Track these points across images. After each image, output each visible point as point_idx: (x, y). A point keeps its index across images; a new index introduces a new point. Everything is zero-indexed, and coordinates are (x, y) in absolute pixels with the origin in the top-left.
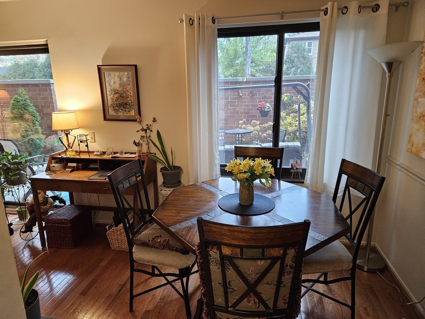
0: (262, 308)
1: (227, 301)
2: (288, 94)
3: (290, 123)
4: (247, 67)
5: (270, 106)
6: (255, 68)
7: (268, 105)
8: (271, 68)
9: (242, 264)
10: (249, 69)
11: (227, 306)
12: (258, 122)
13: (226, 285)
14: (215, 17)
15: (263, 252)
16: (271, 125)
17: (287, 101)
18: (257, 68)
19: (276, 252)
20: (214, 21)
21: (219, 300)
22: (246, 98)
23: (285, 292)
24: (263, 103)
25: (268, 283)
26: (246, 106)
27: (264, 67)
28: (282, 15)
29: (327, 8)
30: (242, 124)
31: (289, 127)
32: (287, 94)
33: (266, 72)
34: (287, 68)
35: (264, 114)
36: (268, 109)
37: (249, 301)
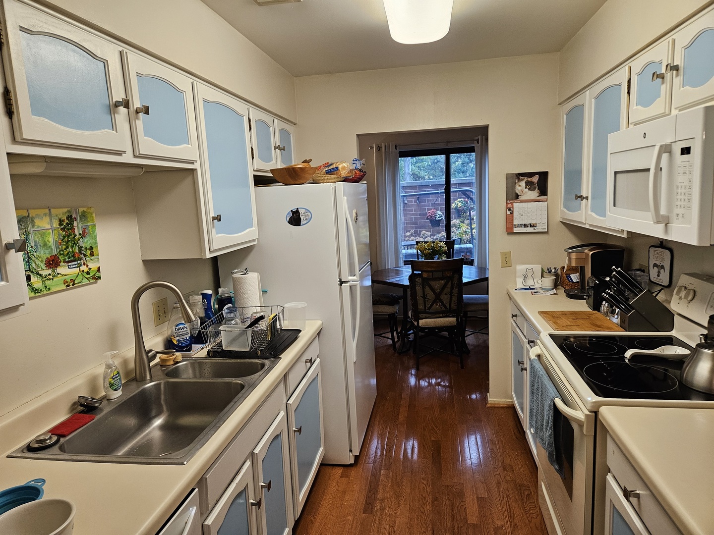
0: (444, 309)
1: (425, 307)
2: (462, 199)
3: (466, 232)
4: (406, 164)
5: (441, 214)
6: (418, 165)
7: (439, 212)
8: (439, 164)
9: (432, 283)
10: (408, 166)
11: (425, 309)
12: (429, 234)
13: (424, 296)
14: (397, 145)
15: (443, 274)
16: (444, 236)
17: (461, 207)
18: (420, 164)
19: (449, 274)
20: (396, 148)
21: (421, 307)
22: (412, 206)
23: (455, 299)
24: (433, 210)
25: (445, 294)
26: (413, 215)
27: (430, 163)
28: (447, 143)
29: (478, 139)
30: (410, 237)
31: (464, 236)
32: (460, 200)
33: (433, 169)
34: (463, 164)
35: (435, 223)
36: (440, 217)
37: (437, 305)
